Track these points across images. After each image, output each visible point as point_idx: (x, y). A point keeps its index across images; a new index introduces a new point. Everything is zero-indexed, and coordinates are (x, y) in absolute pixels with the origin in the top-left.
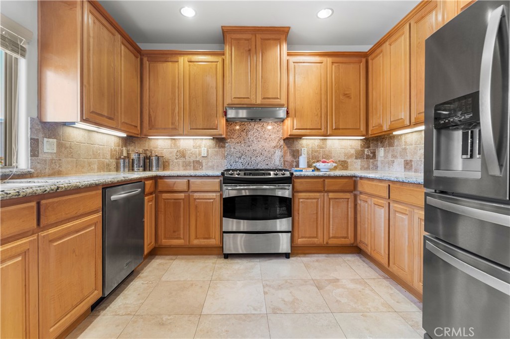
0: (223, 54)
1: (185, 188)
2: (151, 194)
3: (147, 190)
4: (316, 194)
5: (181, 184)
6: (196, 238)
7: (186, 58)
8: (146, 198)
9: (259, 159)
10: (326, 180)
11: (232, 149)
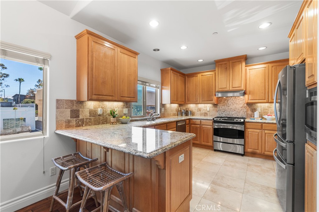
0: (215, 71)
1: (199, 123)
2: (188, 124)
3: (187, 123)
4: (257, 130)
5: (198, 122)
6: (203, 142)
7: (201, 74)
8: (187, 126)
9: (233, 113)
10: (263, 124)
11: (221, 108)
